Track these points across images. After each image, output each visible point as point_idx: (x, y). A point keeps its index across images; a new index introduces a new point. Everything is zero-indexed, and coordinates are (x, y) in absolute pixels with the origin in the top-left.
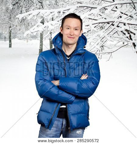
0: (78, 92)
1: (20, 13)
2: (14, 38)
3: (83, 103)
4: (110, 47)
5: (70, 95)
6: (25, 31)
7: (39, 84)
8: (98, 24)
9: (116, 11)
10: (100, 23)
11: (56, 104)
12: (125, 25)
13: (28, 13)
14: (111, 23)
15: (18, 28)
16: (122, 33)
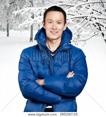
0: (65, 91)
1: (15, 10)
2: (11, 29)
3: (71, 103)
4: (84, 36)
5: (56, 95)
6: (19, 23)
7: (23, 84)
8: (75, 18)
9: (89, 8)
10: (77, 18)
11: (42, 104)
12: (96, 19)
13: (22, 10)
14: (85, 18)
15: (14, 21)
16: (93, 25)
